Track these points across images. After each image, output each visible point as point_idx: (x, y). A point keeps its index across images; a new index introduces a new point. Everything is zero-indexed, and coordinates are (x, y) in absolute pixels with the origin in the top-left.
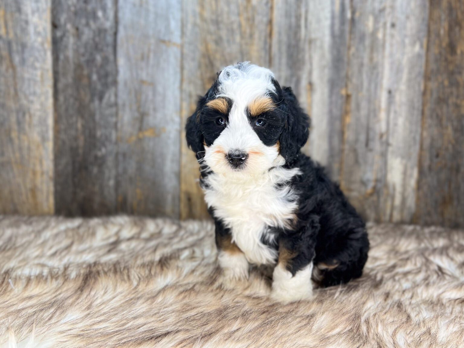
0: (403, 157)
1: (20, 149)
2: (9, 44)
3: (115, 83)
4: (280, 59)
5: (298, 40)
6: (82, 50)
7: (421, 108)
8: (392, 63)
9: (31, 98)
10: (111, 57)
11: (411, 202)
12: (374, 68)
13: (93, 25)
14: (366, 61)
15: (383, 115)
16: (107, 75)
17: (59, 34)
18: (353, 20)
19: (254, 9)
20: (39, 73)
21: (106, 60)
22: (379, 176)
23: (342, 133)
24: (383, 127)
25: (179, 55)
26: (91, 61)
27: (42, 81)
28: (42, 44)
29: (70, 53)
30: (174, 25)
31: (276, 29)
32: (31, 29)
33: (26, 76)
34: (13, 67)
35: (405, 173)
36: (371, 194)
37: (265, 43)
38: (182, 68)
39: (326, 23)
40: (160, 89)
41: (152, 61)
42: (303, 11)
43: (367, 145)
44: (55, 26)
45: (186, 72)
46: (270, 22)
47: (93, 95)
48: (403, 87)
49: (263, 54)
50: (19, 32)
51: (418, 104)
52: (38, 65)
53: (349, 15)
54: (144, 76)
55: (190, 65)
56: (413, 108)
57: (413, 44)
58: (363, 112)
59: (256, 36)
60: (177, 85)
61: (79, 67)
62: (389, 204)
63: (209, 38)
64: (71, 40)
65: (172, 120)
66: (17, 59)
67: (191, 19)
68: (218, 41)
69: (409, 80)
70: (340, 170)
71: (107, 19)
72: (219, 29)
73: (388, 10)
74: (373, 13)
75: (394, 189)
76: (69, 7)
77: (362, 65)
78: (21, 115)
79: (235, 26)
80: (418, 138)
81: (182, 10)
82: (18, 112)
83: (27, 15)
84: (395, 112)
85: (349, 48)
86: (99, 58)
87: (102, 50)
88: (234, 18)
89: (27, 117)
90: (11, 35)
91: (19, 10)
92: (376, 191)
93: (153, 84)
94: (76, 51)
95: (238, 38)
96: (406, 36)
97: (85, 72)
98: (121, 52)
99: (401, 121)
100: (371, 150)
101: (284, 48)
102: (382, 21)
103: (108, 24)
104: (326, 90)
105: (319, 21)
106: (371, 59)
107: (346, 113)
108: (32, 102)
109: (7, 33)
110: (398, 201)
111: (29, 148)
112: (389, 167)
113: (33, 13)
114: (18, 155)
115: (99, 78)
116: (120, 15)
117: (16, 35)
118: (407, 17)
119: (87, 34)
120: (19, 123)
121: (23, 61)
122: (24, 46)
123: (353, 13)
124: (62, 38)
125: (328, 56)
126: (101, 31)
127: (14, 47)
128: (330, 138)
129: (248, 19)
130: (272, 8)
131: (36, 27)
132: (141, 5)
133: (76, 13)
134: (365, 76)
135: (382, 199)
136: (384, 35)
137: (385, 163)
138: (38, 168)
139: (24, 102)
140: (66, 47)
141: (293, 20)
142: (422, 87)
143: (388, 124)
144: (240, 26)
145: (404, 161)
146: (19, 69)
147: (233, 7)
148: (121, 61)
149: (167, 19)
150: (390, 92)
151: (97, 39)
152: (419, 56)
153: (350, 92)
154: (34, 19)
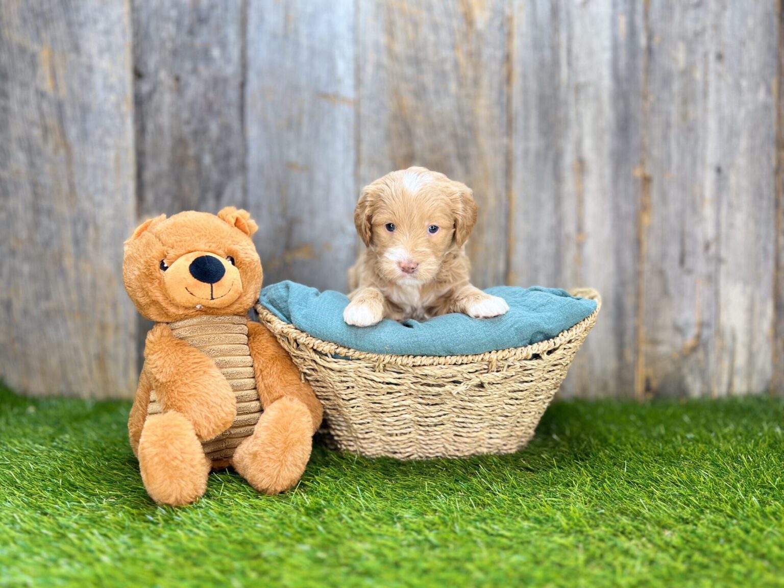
0: (746, 283)
1: (79, 285)
2: (60, 106)
3: (243, 168)
4: (527, 119)
5: (556, 88)
6: (185, 115)
7: (773, 196)
8: (721, 121)
9: (98, 198)
10: (236, 125)
11: (764, 360)
12: (690, 129)
13: (204, 71)
14: (675, 118)
15: (708, 211)
16: (228, 155)
17: (145, 87)
18: (650, 50)
19: (479, 35)
20: (111, 154)
21: (226, 129)
22: (706, 316)
23: (638, 243)
24: (708, 230)
25: (352, 119)
26: (200, 133)
27: (118, 169)
28: (118, 105)
29: (165, 120)
30: (344, 68)
31: (517, 70)
32: (98, 80)
33: (90, 159)
34: (68, 148)
35: (751, 310)
36: (694, 349)
37: (501, 93)
38: (358, 141)
39: (605, 56)
40: (320, 177)
41: (305, 130)
42: (563, 38)
43: (682, 261)
44: (138, 75)
45: (365, 148)
46: (507, 58)
47: (204, 191)
48: (742, 161)
49: (496, 111)
50: (76, 85)
51: (768, 191)
52: (109, 141)
53: (643, 41)
54: (292, 155)
55: (371, 135)
56: (761, 196)
57: (755, 89)
58: (673, 207)
59: (485, 81)
60: (350, 169)
61: (180, 142)
62: (726, 364)
63: (404, 86)
64: (166, 99)
65: (342, 229)
66: (73, 132)
67: (371, 57)
68: (420, 93)
69: (752, 149)
70: (637, 307)
71: (228, 61)
72: (420, 71)
73: (710, 32)
74: (683, 38)
75: (734, 338)
76: (163, 42)
77: (668, 125)
78: (80, 227)
79: (448, 66)
80: (771, 248)
81: (356, 41)
82: (75, 223)
83: (90, 57)
84: (730, 206)
85: (645, 97)
86: (214, 128)
87: (219, 114)
88: (446, 53)
89: (91, 231)
90: (63, 92)
91: (76, 48)
92: (700, 344)
93: (308, 169)
94: (176, 116)
95: (453, 87)
96: (741, 74)
97: (192, 151)
98: (252, 116)
99: (740, 218)
100: (690, 272)
101: (533, 101)
102: (700, 50)
103: (231, 70)
104: (608, 171)
105: (591, 54)
106: (684, 116)
107: (644, 208)
108: (100, 205)
109: (56, 87)
110: (741, 360)
111: (94, 286)
112: (723, 301)
113: (101, 52)
114: (74, 297)
115: (216, 161)
116: (251, 53)
117: (71, 90)
118: (742, 43)
119: (194, 88)
120: (77, 242)
121: (84, 135)
122: (85, 110)
123: (650, 37)
124: (151, 94)
125: (608, 113)
126: (218, 82)
127: (69, 111)
128: (618, 253)
129: (470, 55)
130: (509, 35)
131: (106, 77)
132: (286, 37)
133: (175, 53)
134: (673, 145)
135: (712, 358)
136: (706, 73)
137: (717, 294)
138: (109, 319)
139: (86, 205)
140: (158, 110)
141: (547, 53)
142: (774, 162)
143: (718, 224)
144: (456, 65)
145: (749, 290)
146: (76, 149)
147: (444, 35)
148: (253, 131)
149: (331, 59)
150: (719, 170)
151: (211, 95)
152: (766, 107)
153: (649, 171)
154: (103, 64)
